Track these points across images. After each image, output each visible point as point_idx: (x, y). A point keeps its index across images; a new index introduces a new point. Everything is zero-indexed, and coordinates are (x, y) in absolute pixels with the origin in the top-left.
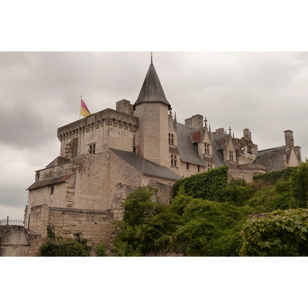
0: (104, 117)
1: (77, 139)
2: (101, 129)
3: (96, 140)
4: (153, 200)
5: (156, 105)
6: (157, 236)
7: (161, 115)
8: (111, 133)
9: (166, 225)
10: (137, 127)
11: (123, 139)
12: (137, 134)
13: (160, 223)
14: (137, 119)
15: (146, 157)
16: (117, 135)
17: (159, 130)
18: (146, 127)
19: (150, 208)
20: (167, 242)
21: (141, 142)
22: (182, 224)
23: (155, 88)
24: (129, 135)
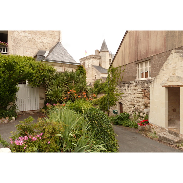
0: (91, 57)
1: (84, 62)
2: (90, 60)
3: (89, 63)
4: (101, 82)
5: (105, 52)
6: (101, 90)
7: (107, 55)
8: (93, 61)
9: (102, 88)
10: (100, 58)
11: (96, 62)
12: (100, 61)
13: (101, 88)
14: (100, 56)
15: (102, 67)
16: (95, 62)
17: (106, 59)
18: (103, 58)
19: (99, 84)
20: (102, 92)
21: (101, 63)
22: (106, 88)
23: (105, 47)
24: (98, 61)
